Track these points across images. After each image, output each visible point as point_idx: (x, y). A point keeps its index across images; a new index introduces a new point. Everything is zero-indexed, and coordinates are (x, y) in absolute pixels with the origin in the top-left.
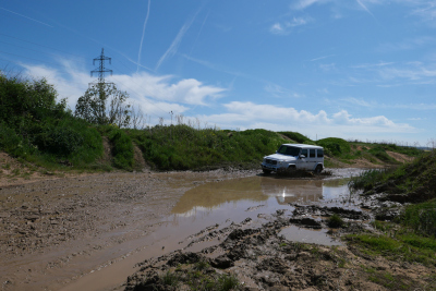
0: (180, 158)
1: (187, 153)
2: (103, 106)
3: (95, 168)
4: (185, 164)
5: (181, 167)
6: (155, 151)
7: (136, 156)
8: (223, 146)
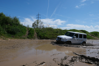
0: (47, 36)
1: (50, 34)
2: (38, 25)
3: (20, 38)
4: (48, 37)
5: (47, 38)
6: (40, 34)
7: (34, 35)
8: (61, 33)
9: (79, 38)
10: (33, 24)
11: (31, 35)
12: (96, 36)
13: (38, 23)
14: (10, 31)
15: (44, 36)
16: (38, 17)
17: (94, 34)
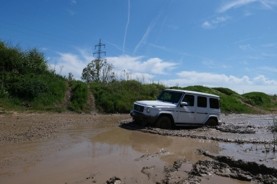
2: (98, 74)
9: (195, 107)
10: (84, 70)
11: (79, 102)
12: (258, 104)
13: (98, 68)
14: (18, 90)
15: (115, 105)
16: (100, 50)
17: (251, 98)
